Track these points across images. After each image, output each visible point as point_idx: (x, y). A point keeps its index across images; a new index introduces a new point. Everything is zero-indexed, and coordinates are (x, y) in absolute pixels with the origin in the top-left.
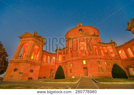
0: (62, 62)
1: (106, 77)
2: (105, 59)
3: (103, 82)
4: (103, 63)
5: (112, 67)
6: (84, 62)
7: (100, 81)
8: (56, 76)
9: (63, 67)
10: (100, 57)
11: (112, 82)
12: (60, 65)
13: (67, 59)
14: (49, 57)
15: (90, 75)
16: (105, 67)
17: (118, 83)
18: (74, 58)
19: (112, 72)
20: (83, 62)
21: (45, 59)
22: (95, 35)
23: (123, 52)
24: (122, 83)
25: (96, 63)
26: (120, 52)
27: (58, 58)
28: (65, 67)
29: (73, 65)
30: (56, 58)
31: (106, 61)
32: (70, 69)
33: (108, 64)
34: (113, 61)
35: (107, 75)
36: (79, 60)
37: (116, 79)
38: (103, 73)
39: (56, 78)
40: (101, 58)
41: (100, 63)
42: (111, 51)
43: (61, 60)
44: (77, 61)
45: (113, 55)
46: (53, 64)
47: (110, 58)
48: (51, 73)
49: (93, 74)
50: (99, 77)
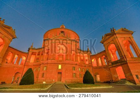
0: (35, 64)
1: (78, 83)
2: (80, 65)
3: (74, 87)
4: (78, 69)
5: (84, 73)
6: (60, 67)
7: (72, 87)
8: (22, 80)
9: (34, 70)
10: (76, 62)
11: (82, 87)
12: (30, 67)
13: (41, 61)
14: (16, 56)
15: (64, 81)
16: (78, 73)
17: (86, 88)
18: (49, 61)
19: (83, 78)
20: (58, 67)
21: (9, 58)
23: (95, 60)
24: (89, 88)
25: (71, 69)
26: (93, 60)
27: (30, 59)
28: (37, 71)
29: (46, 68)
30: (26, 59)
31: (80, 67)
32: (42, 73)
33: (82, 71)
34: (87, 68)
35: (79, 81)
36: (55, 64)
37: (85, 85)
38: (75, 78)
39: (21, 84)
40: (76, 64)
41: (75, 69)
42: (87, 58)
43: (33, 62)
44: (52, 64)
45: (87, 63)
46: (21, 66)
47: (84, 65)
48: (15, 77)
49: (66, 79)
50: (72, 82)
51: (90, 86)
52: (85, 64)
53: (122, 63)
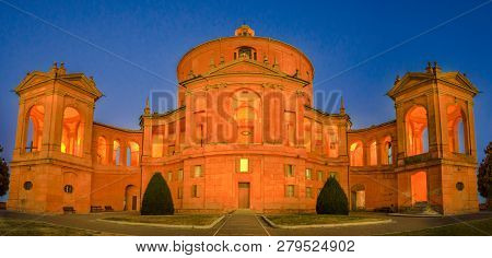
0: (166, 159)
1: (301, 213)
2: (310, 160)
3: (289, 224)
4: (302, 174)
5: (322, 186)
6: (244, 165)
7: (283, 223)
8: (144, 204)
9: (169, 178)
10: (297, 151)
11: (312, 223)
12: (156, 170)
13: (184, 152)
14: (116, 144)
15: (257, 207)
16: (302, 185)
17: (325, 226)
18: (208, 148)
19: (318, 199)
20: (238, 166)
21: (103, 152)
22: (299, 77)
23: (361, 149)
24: (332, 225)
25: (281, 170)
26: (353, 147)
27: (150, 149)
28: (175, 179)
29: (203, 171)
30: (142, 148)
31: (311, 166)
32: (191, 184)
33: (314, 177)
34: (330, 169)
35: (303, 207)
36: (229, 158)
37: (323, 217)
38: (294, 200)
40: (298, 157)
41: (294, 171)
43: (161, 155)
44: (220, 159)
45: (334, 153)
46: (133, 169)
47: (323, 161)
50: (282, 211)
51: (335, 219)
52: (325, 156)
53: (430, 163)
